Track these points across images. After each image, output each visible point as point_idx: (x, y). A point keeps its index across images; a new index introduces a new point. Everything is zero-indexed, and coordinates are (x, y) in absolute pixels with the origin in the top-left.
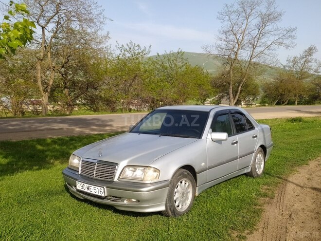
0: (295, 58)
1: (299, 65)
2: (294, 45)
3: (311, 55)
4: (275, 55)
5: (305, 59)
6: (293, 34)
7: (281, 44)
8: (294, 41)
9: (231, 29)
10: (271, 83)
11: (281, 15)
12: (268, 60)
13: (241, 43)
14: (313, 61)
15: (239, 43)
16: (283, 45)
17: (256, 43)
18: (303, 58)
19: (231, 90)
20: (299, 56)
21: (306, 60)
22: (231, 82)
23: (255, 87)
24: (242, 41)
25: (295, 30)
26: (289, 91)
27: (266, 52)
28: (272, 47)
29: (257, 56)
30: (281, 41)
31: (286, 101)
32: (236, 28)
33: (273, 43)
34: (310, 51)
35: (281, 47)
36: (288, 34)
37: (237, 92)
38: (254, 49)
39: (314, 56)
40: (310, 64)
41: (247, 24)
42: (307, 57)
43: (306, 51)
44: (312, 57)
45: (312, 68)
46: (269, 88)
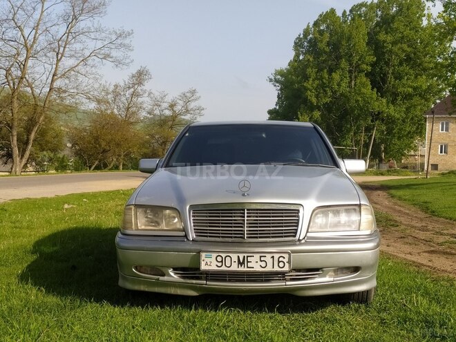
0: (116, 86)
1: (123, 99)
2: (128, 61)
3: (141, 83)
4: (97, 76)
5: (132, 90)
6: (127, 41)
7: (106, 57)
8: (129, 53)
9: (11, 16)
10: (85, 130)
11: (104, 5)
12: (84, 84)
13: (32, 46)
14: (147, 94)
15: (29, 47)
16: (110, 60)
17: (62, 49)
18: (129, 88)
19: (15, 138)
20: (122, 84)
21: (134, 92)
22: (16, 124)
23: (57, 136)
24: (34, 42)
25: (129, 34)
26: (118, 145)
27: (81, 68)
28: (90, 62)
29: (64, 75)
30: (106, 51)
31: (110, 164)
32: (21, 15)
33: (94, 53)
34: (140, 77)
35: (107, 63)
36: (119, 41)
37: (27, 143)
38: (58, 61)
39: (147, 86)
40: (140, 100)
41: (42, 12)
42: (136, 87)
43: (133, 76)
44: (144, 88)
45: (144, 106)
46: (82, 138)
